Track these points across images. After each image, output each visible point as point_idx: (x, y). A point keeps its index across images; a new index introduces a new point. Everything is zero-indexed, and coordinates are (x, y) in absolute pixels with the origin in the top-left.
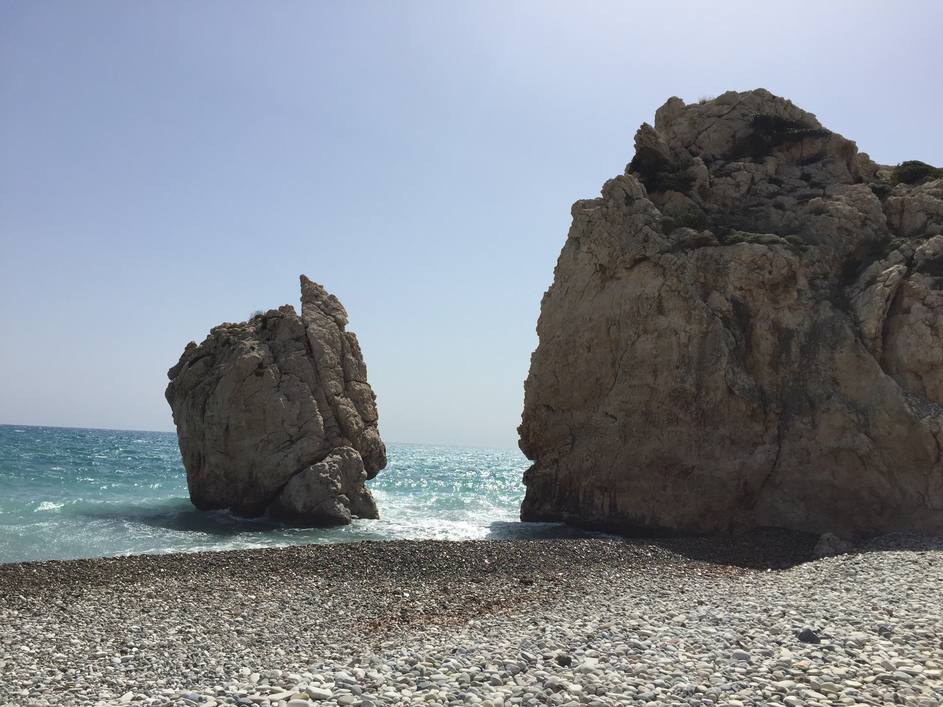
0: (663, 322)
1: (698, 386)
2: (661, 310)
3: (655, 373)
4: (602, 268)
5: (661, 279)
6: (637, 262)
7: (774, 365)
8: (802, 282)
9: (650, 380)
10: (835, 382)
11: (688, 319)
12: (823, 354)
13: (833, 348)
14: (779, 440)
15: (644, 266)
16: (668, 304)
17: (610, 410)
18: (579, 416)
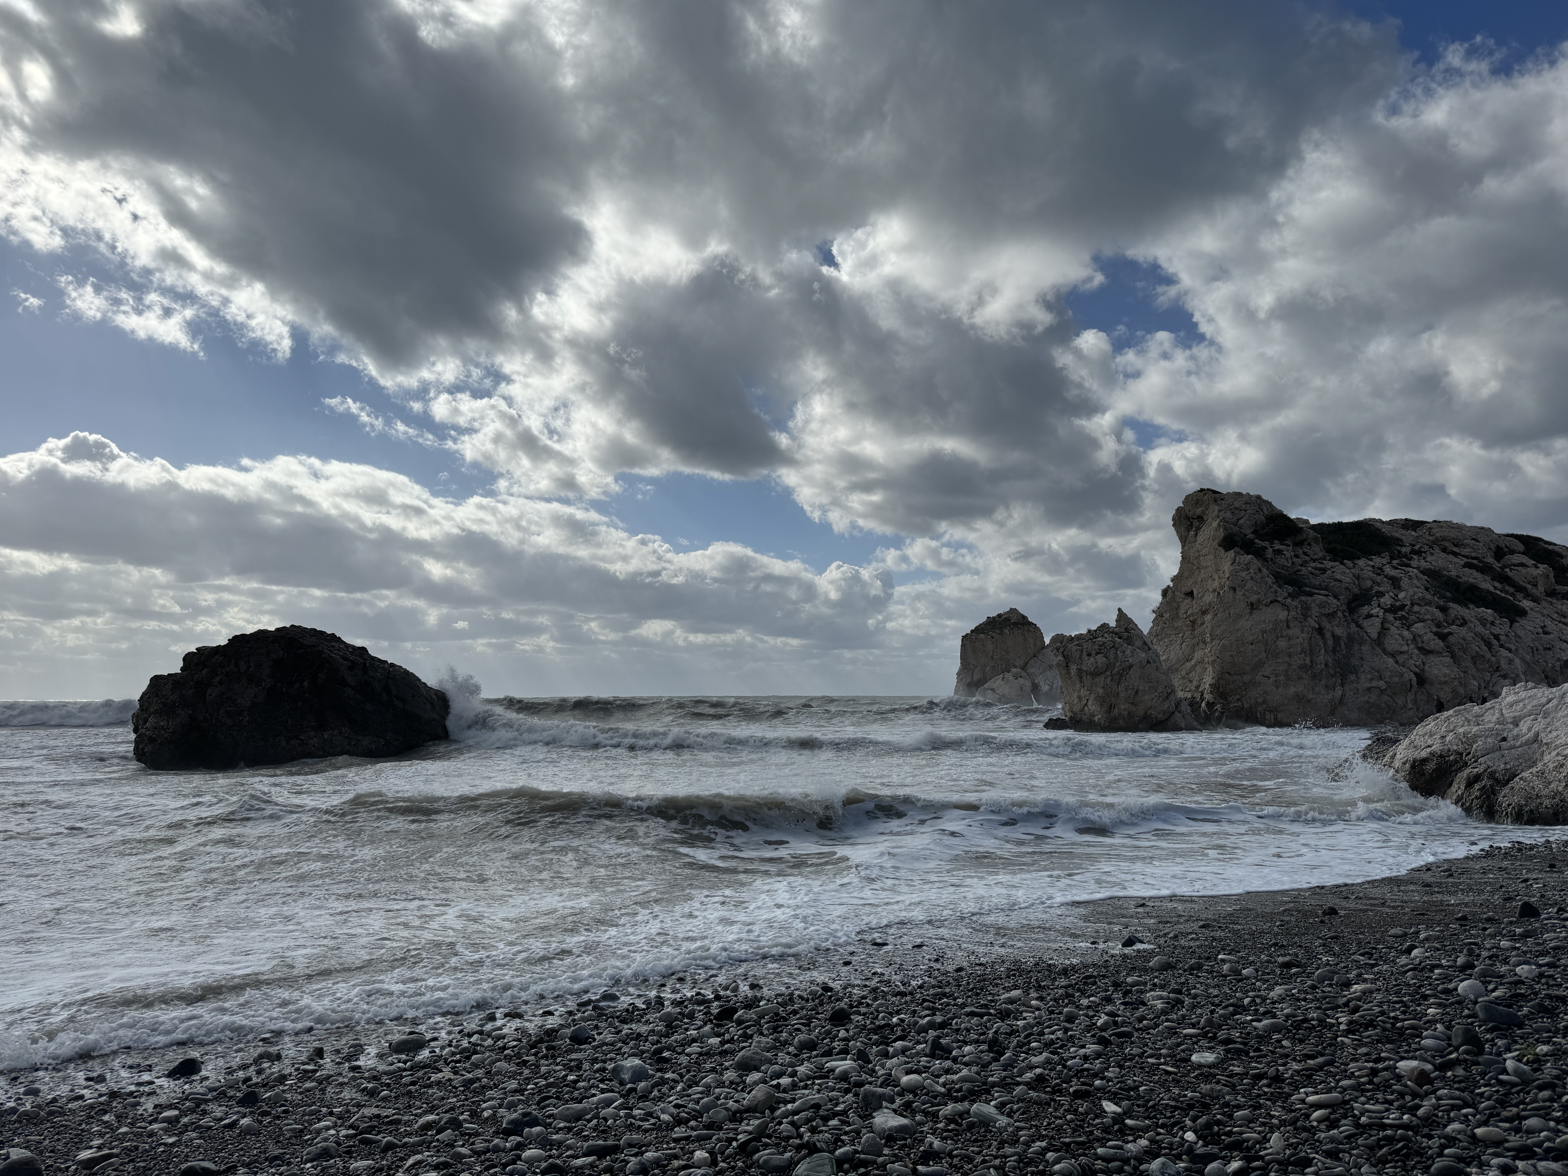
0: (1290, 632)
1: (1311, 661)
2: (1288, 627)
3: (1290, 656)
4: (1252, 604)
5: (1285, 613)
6: (1271, 602)
7: (1334, 651)
8: (1340, 614)
9: (1287, 659)
10: (1362, 659)
11: (1302, 632)
12: (1356, 647)
13: (1361, 644)
14: (1342, 685)
15: (1276, 604)
16: (1292, 625)
17: (1266, 674)
18: (1247, 678)
